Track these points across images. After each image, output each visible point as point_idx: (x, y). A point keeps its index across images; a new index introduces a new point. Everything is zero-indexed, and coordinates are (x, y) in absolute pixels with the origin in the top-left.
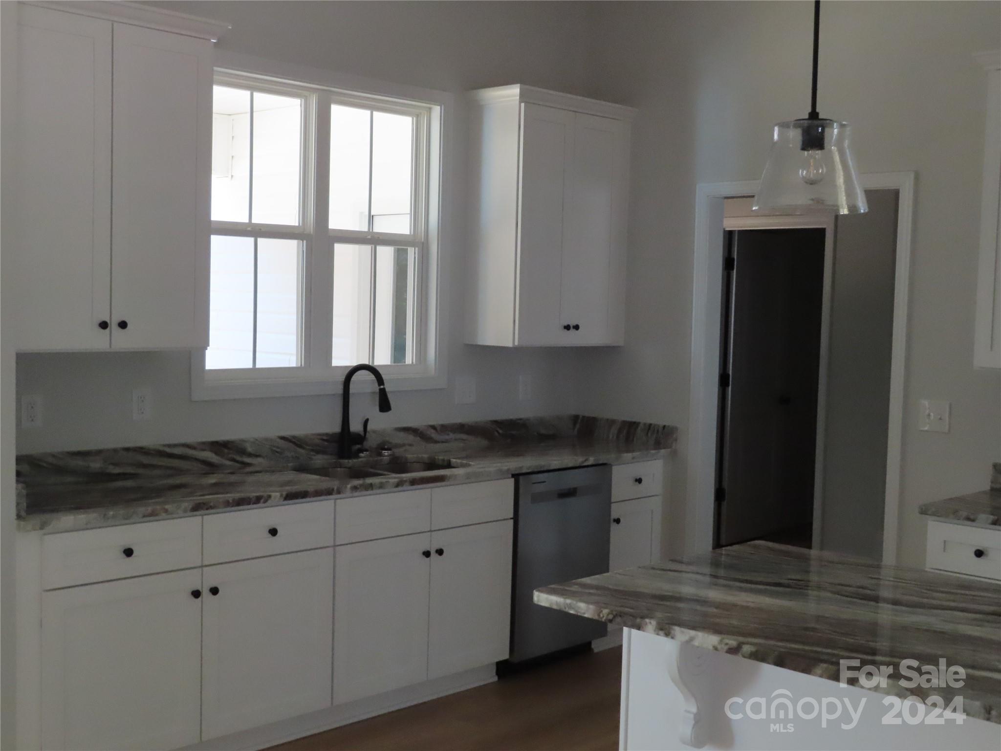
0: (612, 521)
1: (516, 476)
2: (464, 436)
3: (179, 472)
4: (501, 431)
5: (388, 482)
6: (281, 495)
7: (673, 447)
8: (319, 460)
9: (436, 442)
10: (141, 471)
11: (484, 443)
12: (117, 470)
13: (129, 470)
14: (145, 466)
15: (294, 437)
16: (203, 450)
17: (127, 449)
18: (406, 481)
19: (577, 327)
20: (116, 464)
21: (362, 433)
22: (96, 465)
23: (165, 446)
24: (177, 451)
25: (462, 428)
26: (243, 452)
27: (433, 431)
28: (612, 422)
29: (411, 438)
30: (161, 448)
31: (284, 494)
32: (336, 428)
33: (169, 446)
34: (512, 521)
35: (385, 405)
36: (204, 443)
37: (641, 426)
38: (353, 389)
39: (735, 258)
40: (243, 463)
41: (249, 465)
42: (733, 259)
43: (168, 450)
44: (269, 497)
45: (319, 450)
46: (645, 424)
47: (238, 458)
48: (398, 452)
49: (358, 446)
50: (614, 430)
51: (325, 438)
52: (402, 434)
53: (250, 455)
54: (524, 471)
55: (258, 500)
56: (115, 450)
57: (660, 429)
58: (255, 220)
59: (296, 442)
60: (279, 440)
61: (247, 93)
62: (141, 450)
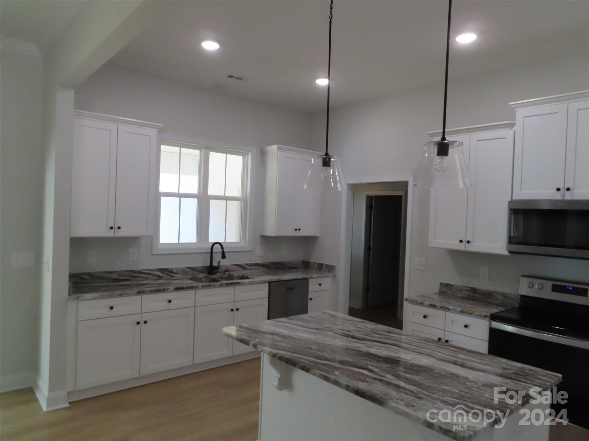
0: (309, 299)
1: (270, 283)
2: (259, 268)
3: (146, 279)
4: (273, 266)
5: (216, 284)
6: (173, 288)
7: (334, 273)
8: (201, 275)
9: (248, 269)
10: (132, 278)
11: (267, 270)
12: (123, 278)
13: (127, 278)
14: (133, 277)
15: (191, 267)
16: (156, 271)
17: (127, 271)
18: (224, 284)
19: (299, 230)
20: (122, 276)
21: (218, 266)
22: (115, 276)
23: (141, 270)
24: (146, 272)
25: (257, 265)
26: (171, 272)
27: (247, 266)
28: (315, 263)
29: (238, 268)
30: (140, 271)
31: (174, 288)
32: (208, 264)
33: (143, 270)
34: (267, 299)
35: (224, 257)
36: (156, 269)
37: (324, 265)
38: (214, 250)
39: (373, 205)
40: (171, 276)
41: (174, 276)
42: (373, 206)
43: (143, 271)
44: (168, 289)
45: (201, 272)
46: (325, 264)
47: (170, 274)
48: (231, 273)
49: (217, 271)
50: (316, 266)
51: (204, 267)
52: (234, 267)
53: (175, 273)
54: (273, 281)
55: (163, 290)
56: (122, 271)
57: (330, 266)
58: (180, 192)
59: (193, 269)
60: (186, 269)
61: (179, 148)
62: (132, 271)
